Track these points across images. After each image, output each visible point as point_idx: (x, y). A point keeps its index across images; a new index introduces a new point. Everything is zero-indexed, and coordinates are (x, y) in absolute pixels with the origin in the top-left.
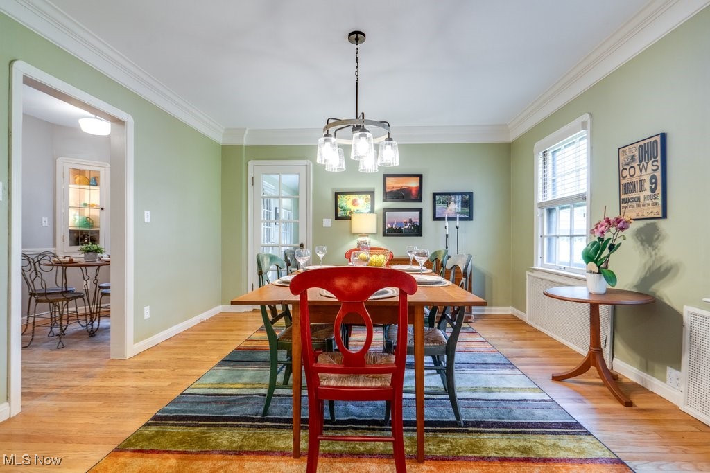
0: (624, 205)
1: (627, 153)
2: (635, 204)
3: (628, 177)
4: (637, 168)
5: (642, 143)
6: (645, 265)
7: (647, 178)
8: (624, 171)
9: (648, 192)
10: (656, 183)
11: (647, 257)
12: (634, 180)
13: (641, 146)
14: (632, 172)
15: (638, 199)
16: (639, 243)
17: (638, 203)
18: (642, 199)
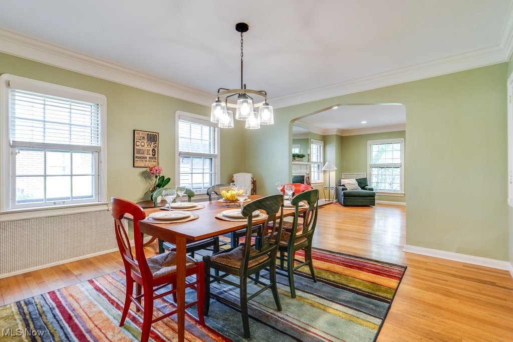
0: (137, 159)
1: (140, 134)
2: (144, 160)
3: (140, 146)
4: (146, 144)
5: (149, 133)
6: (147, 187)
7: (151, 149)
8: (138, 143)
9: (151, 156)
10: (155, 152)
11: (148, 184)
12: (143, 148)
13: (148, 134)
14: (143, 144)
15: (146, 158)
16: (143, 178)
17: (146, 159)
18: (148, 159)
